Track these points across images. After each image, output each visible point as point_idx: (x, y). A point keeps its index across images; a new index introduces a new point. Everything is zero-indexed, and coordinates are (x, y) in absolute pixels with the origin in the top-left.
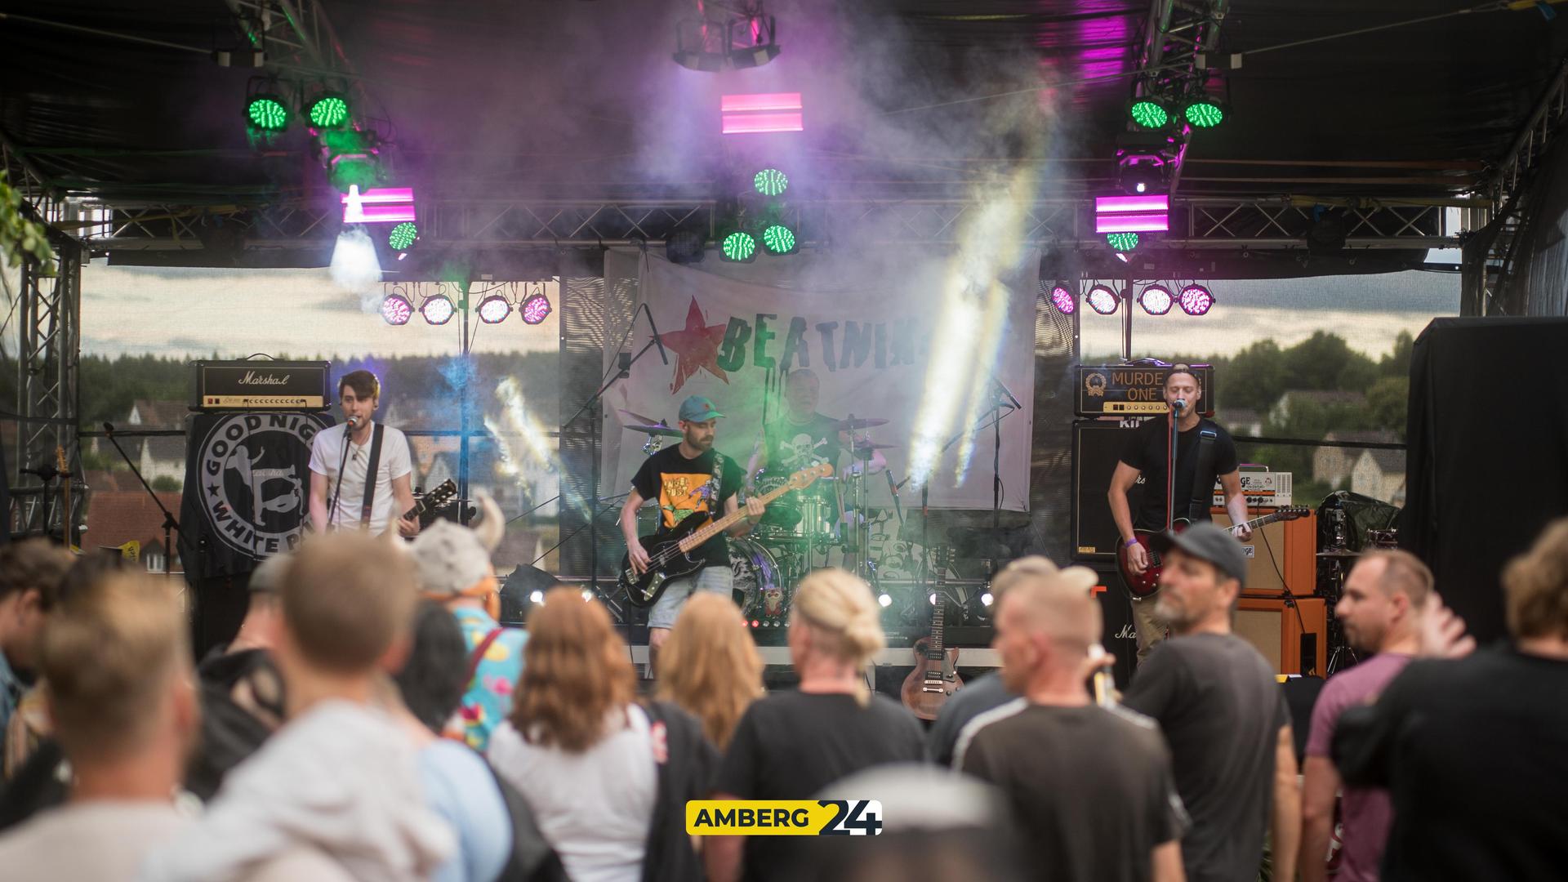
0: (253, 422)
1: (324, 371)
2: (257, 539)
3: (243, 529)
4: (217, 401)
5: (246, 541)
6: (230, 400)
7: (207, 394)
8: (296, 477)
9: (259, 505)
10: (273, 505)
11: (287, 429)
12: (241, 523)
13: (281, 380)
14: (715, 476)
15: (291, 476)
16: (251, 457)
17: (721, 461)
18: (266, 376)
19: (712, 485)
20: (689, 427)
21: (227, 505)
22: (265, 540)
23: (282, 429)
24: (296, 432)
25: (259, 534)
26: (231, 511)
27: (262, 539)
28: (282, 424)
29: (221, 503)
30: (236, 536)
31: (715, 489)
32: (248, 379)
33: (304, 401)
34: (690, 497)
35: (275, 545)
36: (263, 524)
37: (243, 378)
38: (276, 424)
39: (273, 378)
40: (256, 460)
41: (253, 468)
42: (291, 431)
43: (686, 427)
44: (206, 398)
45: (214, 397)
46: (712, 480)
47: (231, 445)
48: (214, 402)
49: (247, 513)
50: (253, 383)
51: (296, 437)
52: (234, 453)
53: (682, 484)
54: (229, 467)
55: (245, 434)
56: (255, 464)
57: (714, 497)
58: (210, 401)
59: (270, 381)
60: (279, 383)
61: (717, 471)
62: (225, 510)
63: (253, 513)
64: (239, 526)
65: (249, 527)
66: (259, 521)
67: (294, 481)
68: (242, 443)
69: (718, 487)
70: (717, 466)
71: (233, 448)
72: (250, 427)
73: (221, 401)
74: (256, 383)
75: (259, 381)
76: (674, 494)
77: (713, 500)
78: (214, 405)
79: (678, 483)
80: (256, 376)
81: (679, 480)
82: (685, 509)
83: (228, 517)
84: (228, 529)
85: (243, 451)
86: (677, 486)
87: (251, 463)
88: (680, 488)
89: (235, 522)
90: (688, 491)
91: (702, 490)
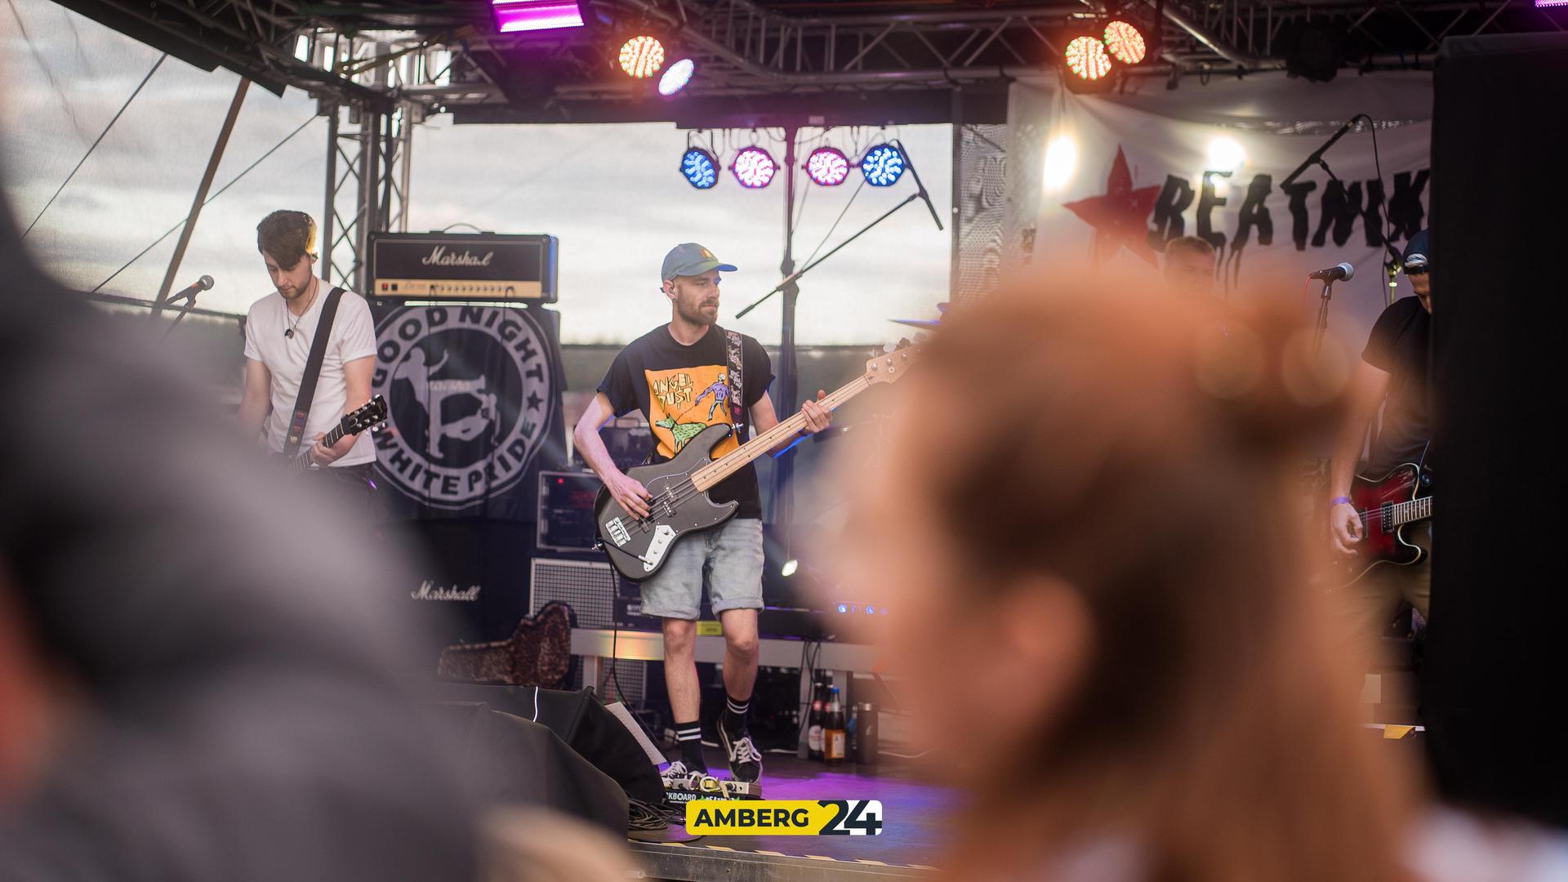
0: (437, 316)
1: (541, 248)
2: (430, 476)
3: (409, 461)
4: (395, 287)
5: (412, 477)
6: (412, 286)
7: (380, 276)
8: (487, 392)
9: (435, 431)
10: (455, 430)
11: (481, 327)
12: (408, 453)
13: (481, 259)
14: (732, 367)
15: (480, 391)
16: (428, 363)
17: (739, 343)
18: (460, 252)
19: (731, 381)
20: (680, 288)
21: (395, 432)
22: (442, 478)
23: (474, 327)
24: (493, 331)
25: (434, 468)
26: (398, 438)
27: (437, 476)
28: (476, 318)
30: (401, 470)
31: (736, 388)
32: (435, 257)
33: (511, 288)
34: (697, 403)
35: (455, 486)
36: (439, 455)
37: (429, 255)
38: (468, 318)
39: (470, 256)
40: (434, 369)
41: (430, 378)
42: (487, 330)
43: (675, 290)
44: (379, 283)
45: (390, 282)
46: (729, 373)
47: (405, 346)
48: (390, 288)
49: (418, 441)
50: (442, 262)
51: (493, 339)
52: (407, 357)
53: (682, 384)
54: (399, 376)
55: (425, 332)
56: (434, 374)
57: (736, 400)
58: (385, 287)
59: (466, 260)
60: (479, 263)
61: (734, 358)
62: (390, 436)
63: (427, 440)
64: (404, 457)
65: (417, 459)
66: (434, 450)
67: (483, 397)
68: (417, 345)
69: (740, 385)
70: (733, 352)
71: (407, 350)
72: (433, 323)
73: (399, 287)
74: (447, 263)
75: (451, 260)
76: (671, 401)
77: (736, 405)
78: (390, 292)
79: (676, 383)
80: (446, 254)
81: (676, 378)
82: (692, 423)
83: (395, 445)
84: (392, 461)
85: (419, 355)
86: (674, 388)
87: (428, 371)
88: (680, 391)
89: (401, 452)
90: (693, 394)
91: (715, 390)
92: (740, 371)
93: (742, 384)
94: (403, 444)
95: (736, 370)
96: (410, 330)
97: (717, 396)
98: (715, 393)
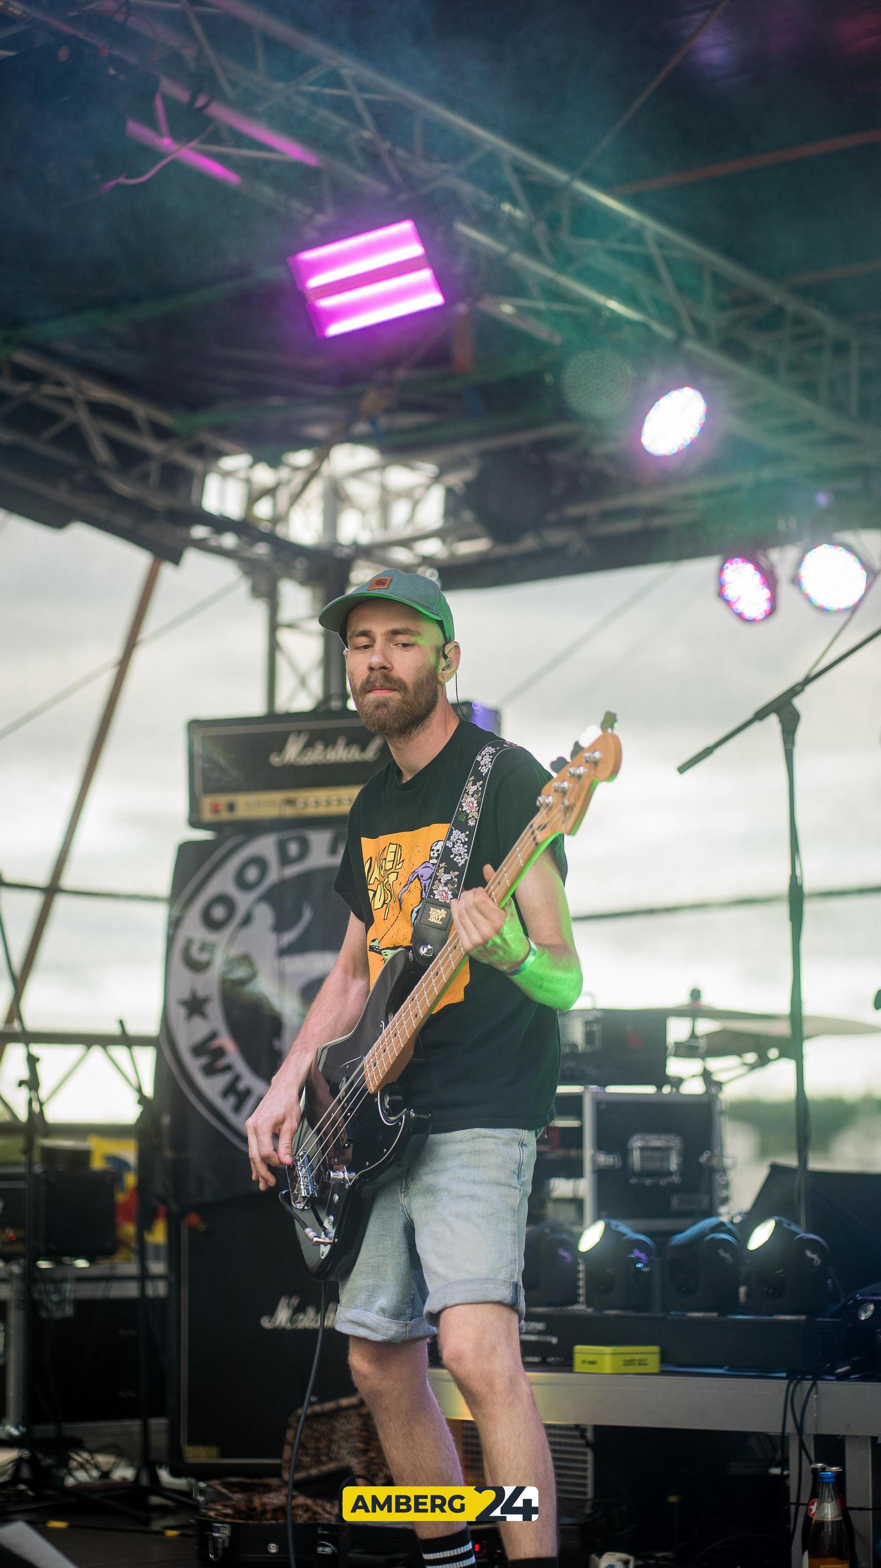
0: (293, 849)
4: (231, 807)
6: (255, 803)
7: (208, 790)
16: (280, 927)
18: (330, 740)
21: (226, 1041)
26: (233, 1055)
29: (213, 1036)
30: (238, 1108)
32: (292, 752)
37: (280, 748)
40: (289, 937)
41: (282, 952)
44: (207, 802)
45: (223, 799)
47: (244, 901)
48: (224, 808)
50: (302, 760)
53: (389, 867)
54: (235, 952)
55: (273, 876)
56: (288, 945)
58: (216, 809)
59: (341, 753)
60: (361, 756)
62: (220, 1052)
68: (262, 898)
71: (246, 907)
72: (285, 860)
73: (238, 807)
74: (308, 761)
75: (317, 755)
78: (224, 816)
79: (384, 863)
80: (309, 745)
81: (385, 853)
83: (228, 1068)
84: (225, 1094)
85: (264, 915)
86: (383, 873)
87: (278, 941)
88: (386, 880)
89: (237, 1078)
90: (397, 886)
91: (422, 876)
92: (471, 829)
93: (467, 858)
94: (241, 1067)
95: (464, 830)
96: (252, 874)
97: (423, 891)
98: (421, 883)
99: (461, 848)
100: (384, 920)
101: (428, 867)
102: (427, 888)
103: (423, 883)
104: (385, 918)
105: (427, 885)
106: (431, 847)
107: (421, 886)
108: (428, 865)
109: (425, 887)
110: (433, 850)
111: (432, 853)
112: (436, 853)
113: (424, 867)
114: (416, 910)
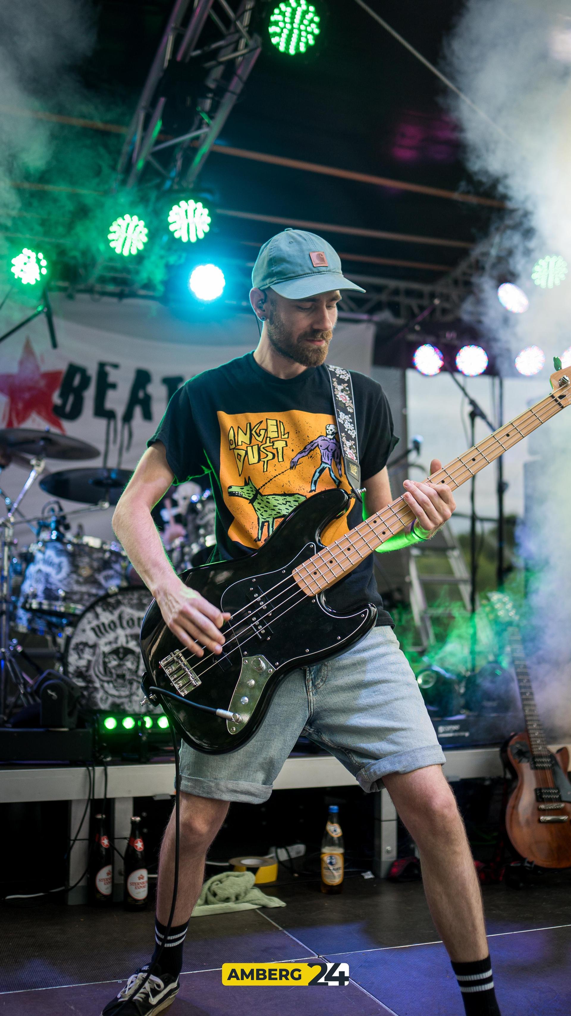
34: (294, 463)
53: (271, 434)
70: (340, 389)
79: (262, 432)
81: (263, 426)
82: (285, 495)
86: (260, 439)
88: (268, 444)
90: (288, 451)
91: (321, 446)
92: (352, 414)
93: (356, 433)
95: (347, 413)
97: (323, 457)
98: (320, 451)
99: (350, 426)
100: (264, 472)
101: (326, 440)
102: (324, 455)
103: (322, 451)
104: (265, 470)
105: (324, 453)
106: (326, 427)
107: (321, 453)
108: (326, 438)
109: (323, 454)
110: (328, 429)
111: (327, 431)
112: (330, 431)
113: (323, 440)
114: (318, 470)
